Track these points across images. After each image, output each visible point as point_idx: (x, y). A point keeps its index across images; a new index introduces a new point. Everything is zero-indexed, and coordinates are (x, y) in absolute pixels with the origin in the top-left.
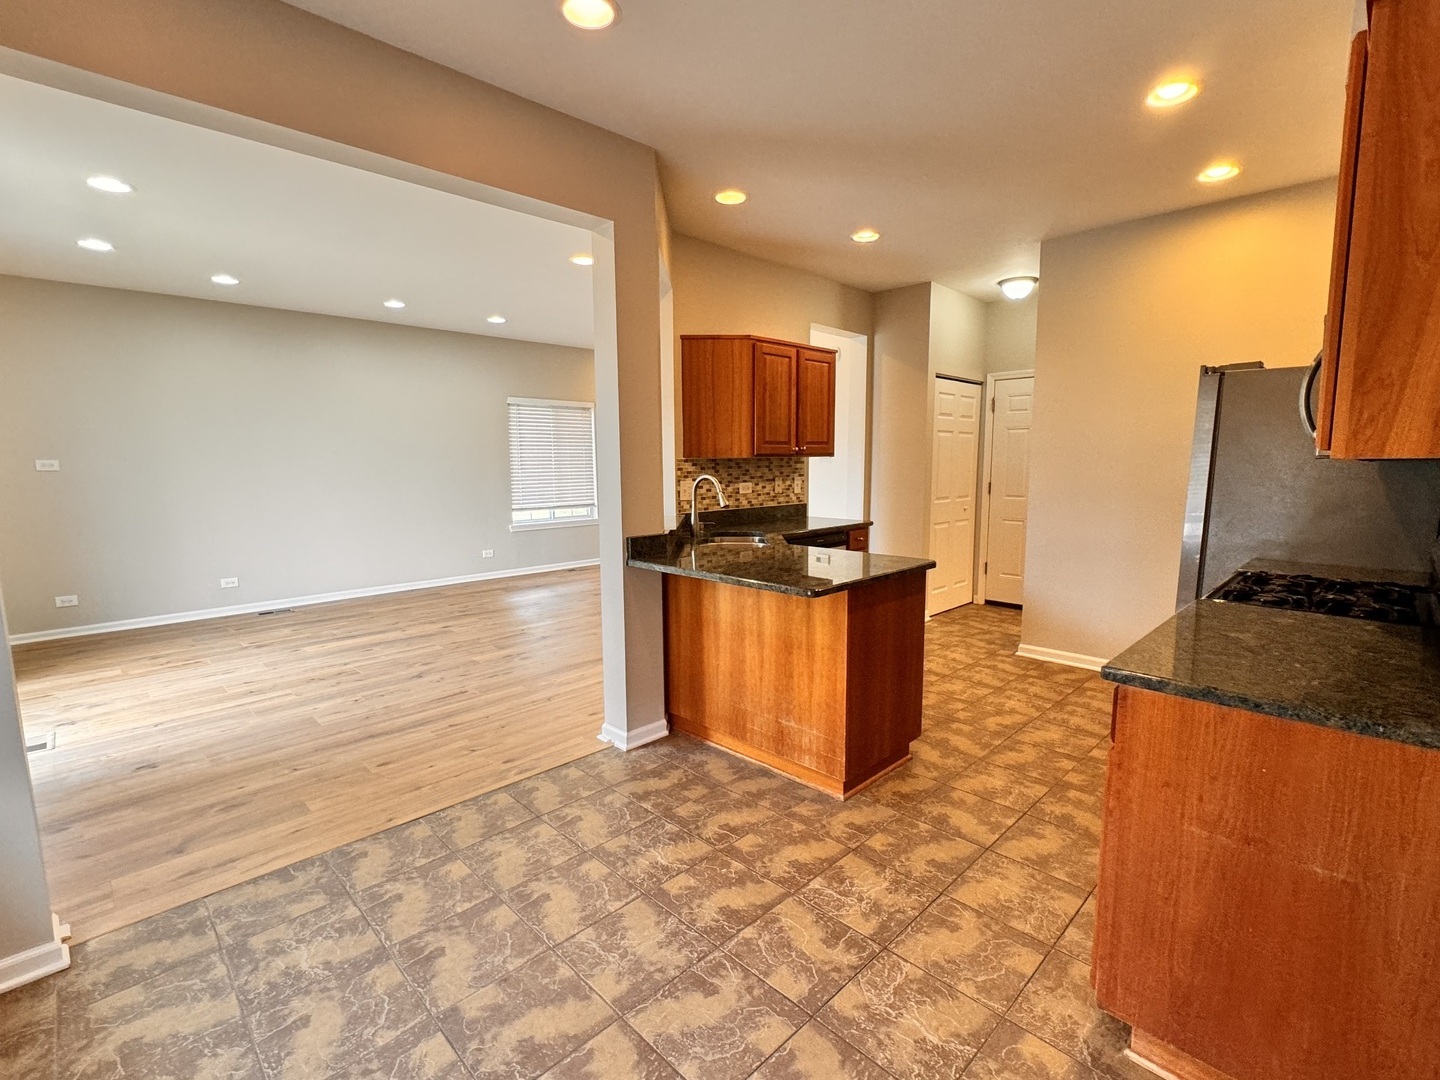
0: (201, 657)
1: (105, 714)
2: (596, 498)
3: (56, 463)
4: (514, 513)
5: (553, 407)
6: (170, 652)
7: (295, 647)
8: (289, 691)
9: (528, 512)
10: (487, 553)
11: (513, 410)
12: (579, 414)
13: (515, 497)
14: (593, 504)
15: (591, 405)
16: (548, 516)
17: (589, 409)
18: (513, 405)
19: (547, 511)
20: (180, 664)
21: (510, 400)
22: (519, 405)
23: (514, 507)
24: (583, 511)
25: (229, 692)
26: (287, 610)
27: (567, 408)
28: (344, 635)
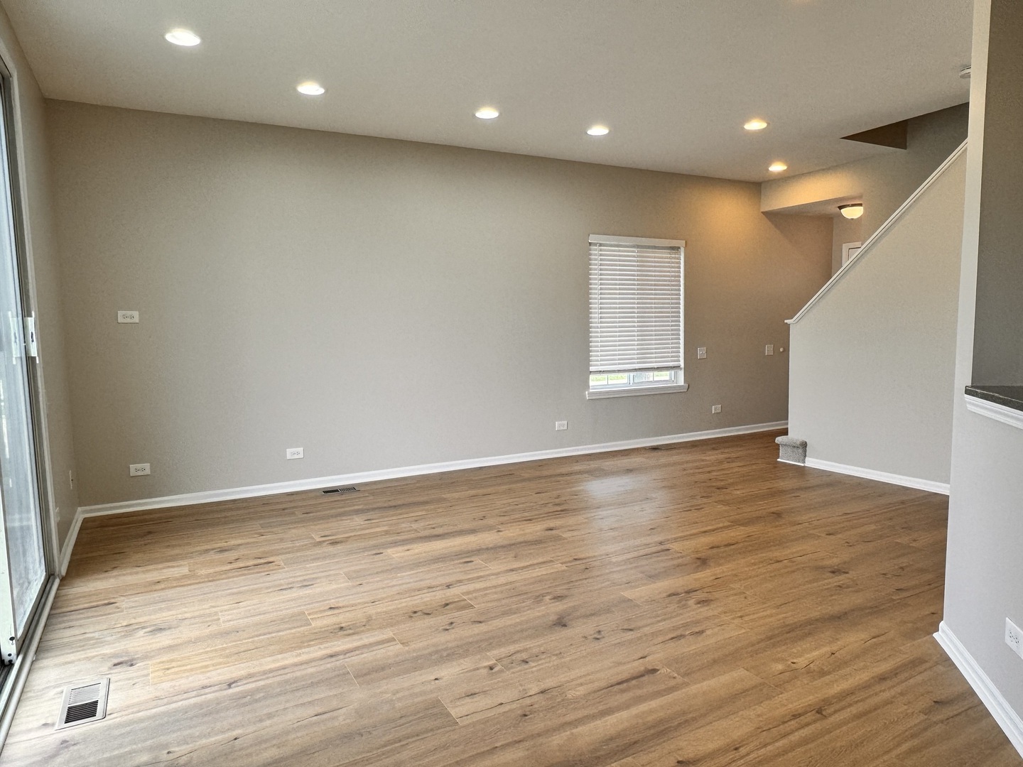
0: (273, 553)
1: (171, 648)
2: (682, 359)
3: (136, 314)
4: (592, 377)
5: (638, 247)
6: (239, 541)
7: (375, 547)
8: (388, 633)
9: (605, 376)
10: (560, 425)
11: (595, 251)
12: (665, 254)
13: (595, 356)
14: (678, 367)
15: (681, 243)
16: (625, 381)
17: (678, 248)
18: (595, 244)
19: (626, 375)
20: (251, 563)
21: (593, 239)
22: (601, 245)
23: (592, 369)
24: (665, 376)
25: (314, 624)
26: (351, 489)
27: (655, 247)
28: (427, 533)
